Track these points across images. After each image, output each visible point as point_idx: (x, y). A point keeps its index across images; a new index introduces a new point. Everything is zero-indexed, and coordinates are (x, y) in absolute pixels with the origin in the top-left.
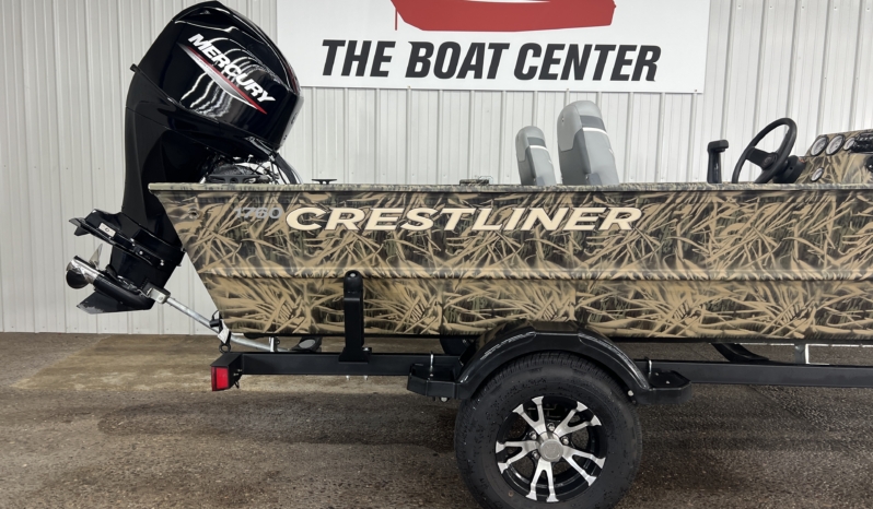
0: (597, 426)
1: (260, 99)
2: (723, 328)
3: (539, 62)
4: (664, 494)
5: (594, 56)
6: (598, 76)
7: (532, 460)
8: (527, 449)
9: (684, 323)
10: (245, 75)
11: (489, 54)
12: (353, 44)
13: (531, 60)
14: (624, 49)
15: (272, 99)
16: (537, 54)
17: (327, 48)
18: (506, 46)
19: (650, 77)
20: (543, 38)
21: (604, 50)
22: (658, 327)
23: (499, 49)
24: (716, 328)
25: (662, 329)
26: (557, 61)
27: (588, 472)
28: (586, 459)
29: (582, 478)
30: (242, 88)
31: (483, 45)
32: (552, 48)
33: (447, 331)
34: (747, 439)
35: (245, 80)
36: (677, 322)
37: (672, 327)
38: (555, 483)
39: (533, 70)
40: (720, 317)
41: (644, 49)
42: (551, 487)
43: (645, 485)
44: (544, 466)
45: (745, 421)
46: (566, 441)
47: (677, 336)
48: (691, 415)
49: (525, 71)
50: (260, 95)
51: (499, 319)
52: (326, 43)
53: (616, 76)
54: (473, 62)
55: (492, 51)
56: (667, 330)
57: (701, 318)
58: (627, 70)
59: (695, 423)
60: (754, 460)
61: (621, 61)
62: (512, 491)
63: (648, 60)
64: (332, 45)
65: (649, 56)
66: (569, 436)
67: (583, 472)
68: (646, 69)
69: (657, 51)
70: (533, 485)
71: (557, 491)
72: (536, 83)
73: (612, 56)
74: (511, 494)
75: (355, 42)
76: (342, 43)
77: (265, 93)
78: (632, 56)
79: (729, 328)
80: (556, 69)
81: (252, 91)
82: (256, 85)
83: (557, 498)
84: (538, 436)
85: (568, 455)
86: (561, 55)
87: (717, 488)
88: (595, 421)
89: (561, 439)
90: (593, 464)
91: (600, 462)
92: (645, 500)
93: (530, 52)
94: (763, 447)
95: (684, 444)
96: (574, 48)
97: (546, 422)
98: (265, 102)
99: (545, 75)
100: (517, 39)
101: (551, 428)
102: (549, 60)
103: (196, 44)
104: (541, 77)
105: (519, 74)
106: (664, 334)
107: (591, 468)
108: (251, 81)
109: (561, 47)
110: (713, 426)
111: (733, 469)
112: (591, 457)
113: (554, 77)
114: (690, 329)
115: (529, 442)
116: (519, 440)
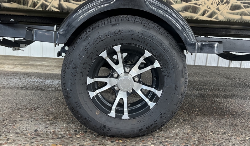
0: (158, 68)
2: (242, 14)
4: (195, 118)
7: (113, 91)
8: (110, 84)
9: (218, 9)
22: (201, 12)
24: (237, 14)
25: (204, 14)
27: (151, 100)
28: (150, 91)
29: (146, 104)
33: (64, 9)
34: (232, 95)
36: (213, 8)
37: (210, 12)
38: (128, 107)
40: (242, 5)
42: (126, 109)
43: (185, 113)
44: (122, 95)
45: (228, 88)
46: (137, 79)
47: (213, 19)
48: (204, 85)
56: (207, 14)
57: (230, 5)
59: (206, 88)
60: (238, 103)
62: (99, 111)
66: (139, 76)
67: (147, 100)
70: (114, 107)
71: (129, 112)
74: (98, 113)
79: (246, 15)
83: (129, 116)
84: (118, 75)
85: (138, 89)
87: (224, 116)
88: (157, 65)
89: (134, 78)
90: (154, 94)
91: (159, 93)
92: (185, 121)
94: (241, 98)
95: (202, 96)
97: (124, 66)
101: (127, 70)
106: (204, 18)
107: (153, 97)
110: (215, 90)
111: (229, 107)
112: (153, 90)
114: (221, 14)
115: (112, 79)
116: (106, 77)
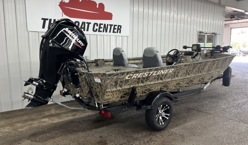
0: (169, 108)
1: (82, 45)
3: (98, 28)
5: (109, 27)
6: (110, 32)
7: (159, 118)
10: (79, 39)
11: (86, 25)
12: (50, 20)
13: (96, 27)
14: (115, 26)
15: (84, 45)
16: (97, 26)
17: (43, 20)
18: (90, 23)
19: (120, 32)
20: (99, 22)
21: (111, 25)
23: (89, 24)
26: (102, 28)
29: (166, 119)
30: (78, 42)
31: (85, 22)
32: (101, 24)
35: (78, 41)
39: (97, 29)
41: (119, 26)
42: (162, 121)
49: (95, 30)
50: (82, 44)
51: (149, 92)
52: (42, 19)
53: (114, 32)
54: (83, 27)
55: (87, 24)
58: (116, 31)
61: (114, 29)
62: (158, 124)
63: (119, 28)
64: (45, 20)
65: (120, 27)
67: (166, 117)
68: (119, 30)
69: (121, 26)
72: (97, 33)
73: (113, 27)
75: (51, 19)
76: (47, 19)
77: (83, 44)
78: (116, 27)
80: (101, 30)
81: (80, 43)
82: (81, 42)
83: (164, 123)
85: (164, 115)
86: (102, 26)
91: (169, 115)
93: (96, 25)
96: (105, 25)
98: (83, 46)
99: (99, 31)
100: (93, 22)
102: (100, 28)
103: (67, 31)
104: (98, 32)
105: (93, 30)
108: (80, 41)
109: (102, 24)
112: (167, 114)
113: (101, 31)
